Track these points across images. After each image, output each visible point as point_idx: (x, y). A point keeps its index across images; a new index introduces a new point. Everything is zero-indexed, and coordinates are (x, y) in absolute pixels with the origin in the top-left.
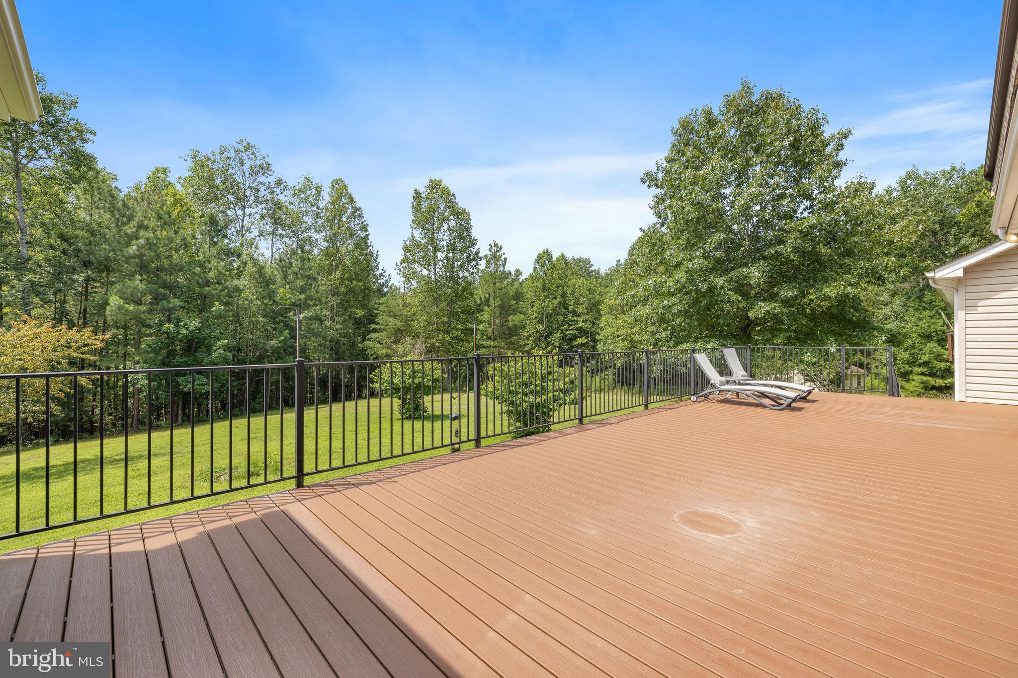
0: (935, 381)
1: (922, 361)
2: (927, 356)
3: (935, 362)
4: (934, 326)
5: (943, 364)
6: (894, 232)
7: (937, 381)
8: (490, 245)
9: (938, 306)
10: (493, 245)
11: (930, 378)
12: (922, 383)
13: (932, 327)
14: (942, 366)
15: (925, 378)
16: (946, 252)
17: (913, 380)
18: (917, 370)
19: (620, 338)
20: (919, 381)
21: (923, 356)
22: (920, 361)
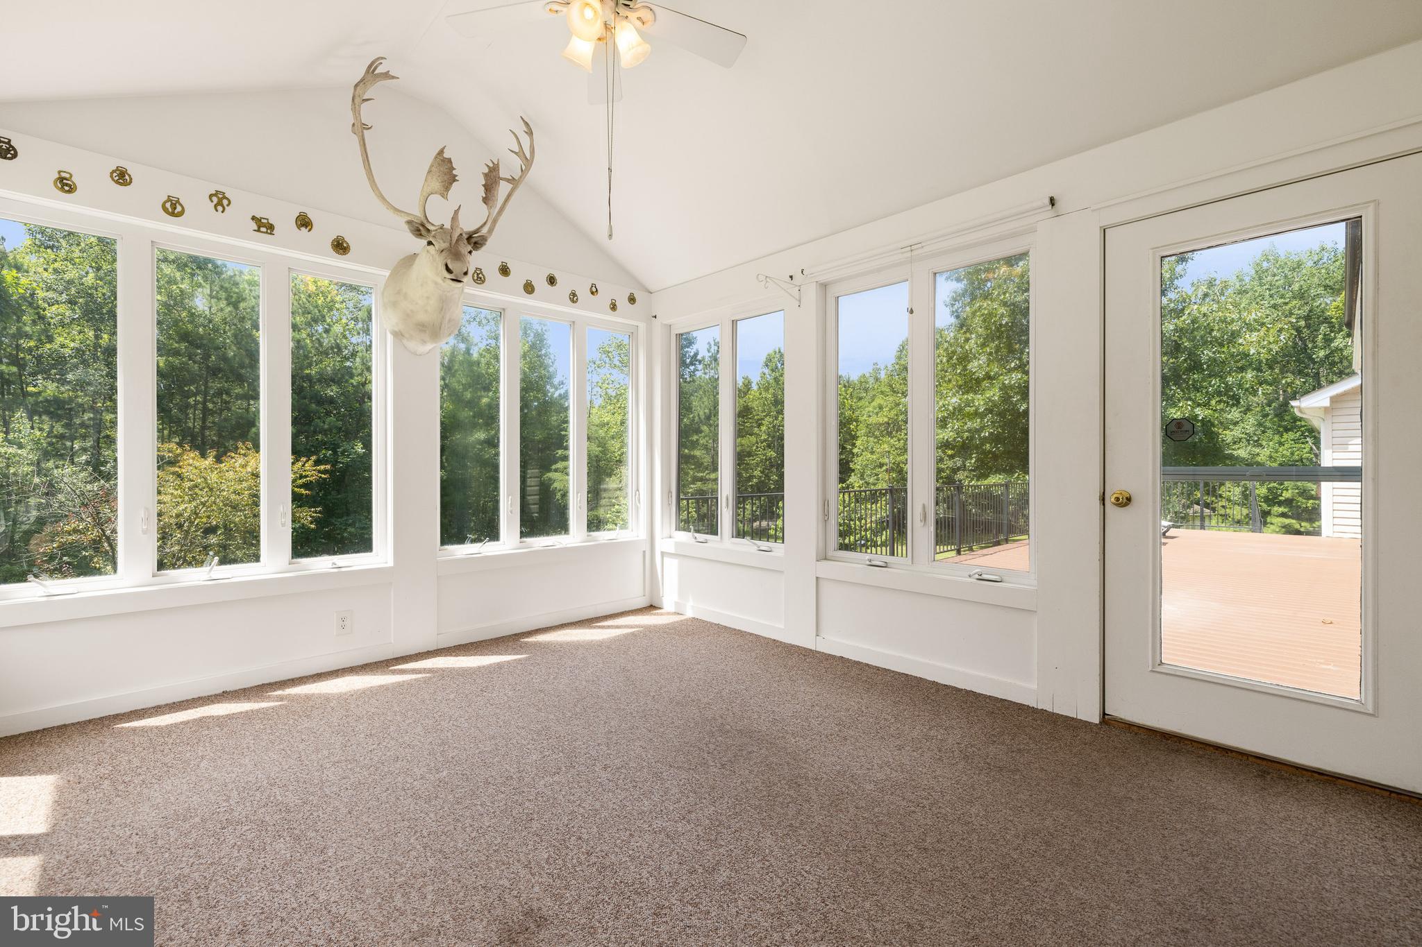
0: (1300, 525)
1: (1283, 499)
2: (1290, 491)
3: (1300, 499)
4: (1298, 452)
5: (1311, 501)
6: (1251, 343)
7: (1303, 524)
8: (709, 343)
9: (1304, 426)
10: (712, 343)
11: (1294, 521)
12: (1283, 527)
13: (1296, 453)
14: (1309, 505)
15: (1287, 521)
16: (1314, 356)
17: (1272, 524)
18: (1277, 509)
19: (884, 468)
20: (1279, 525)
21: (1285, 492)
22: (1281, 498)
